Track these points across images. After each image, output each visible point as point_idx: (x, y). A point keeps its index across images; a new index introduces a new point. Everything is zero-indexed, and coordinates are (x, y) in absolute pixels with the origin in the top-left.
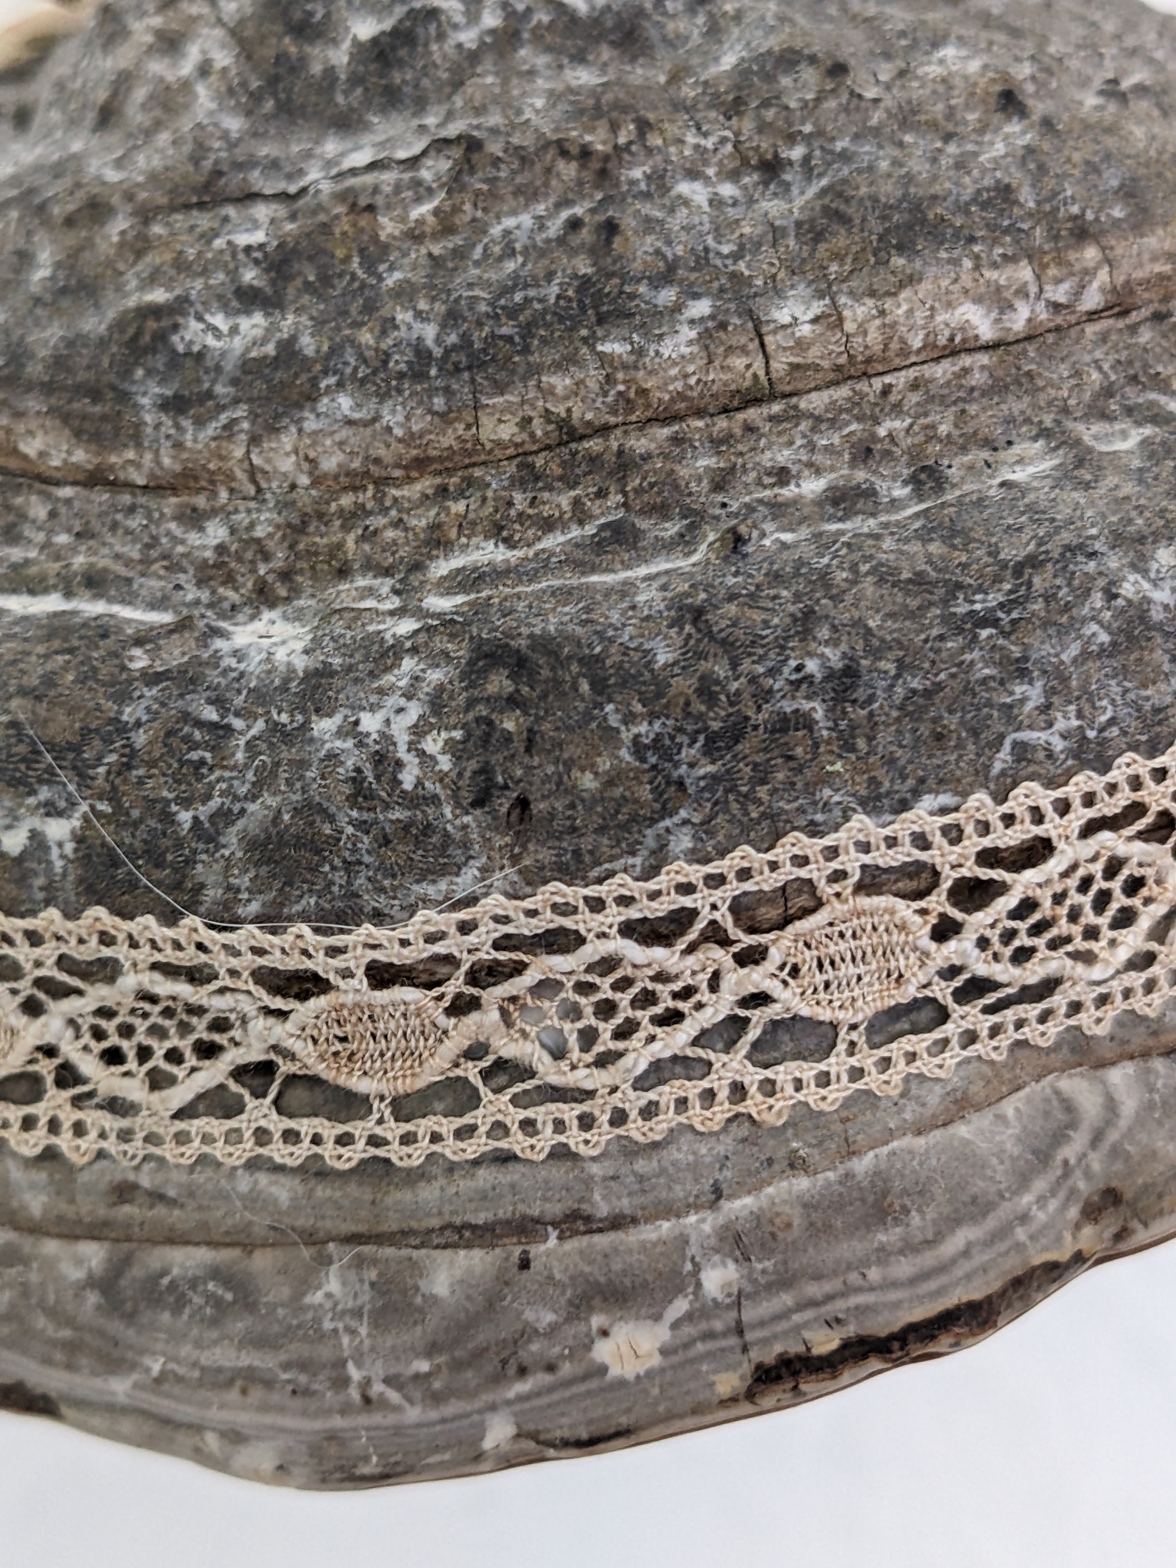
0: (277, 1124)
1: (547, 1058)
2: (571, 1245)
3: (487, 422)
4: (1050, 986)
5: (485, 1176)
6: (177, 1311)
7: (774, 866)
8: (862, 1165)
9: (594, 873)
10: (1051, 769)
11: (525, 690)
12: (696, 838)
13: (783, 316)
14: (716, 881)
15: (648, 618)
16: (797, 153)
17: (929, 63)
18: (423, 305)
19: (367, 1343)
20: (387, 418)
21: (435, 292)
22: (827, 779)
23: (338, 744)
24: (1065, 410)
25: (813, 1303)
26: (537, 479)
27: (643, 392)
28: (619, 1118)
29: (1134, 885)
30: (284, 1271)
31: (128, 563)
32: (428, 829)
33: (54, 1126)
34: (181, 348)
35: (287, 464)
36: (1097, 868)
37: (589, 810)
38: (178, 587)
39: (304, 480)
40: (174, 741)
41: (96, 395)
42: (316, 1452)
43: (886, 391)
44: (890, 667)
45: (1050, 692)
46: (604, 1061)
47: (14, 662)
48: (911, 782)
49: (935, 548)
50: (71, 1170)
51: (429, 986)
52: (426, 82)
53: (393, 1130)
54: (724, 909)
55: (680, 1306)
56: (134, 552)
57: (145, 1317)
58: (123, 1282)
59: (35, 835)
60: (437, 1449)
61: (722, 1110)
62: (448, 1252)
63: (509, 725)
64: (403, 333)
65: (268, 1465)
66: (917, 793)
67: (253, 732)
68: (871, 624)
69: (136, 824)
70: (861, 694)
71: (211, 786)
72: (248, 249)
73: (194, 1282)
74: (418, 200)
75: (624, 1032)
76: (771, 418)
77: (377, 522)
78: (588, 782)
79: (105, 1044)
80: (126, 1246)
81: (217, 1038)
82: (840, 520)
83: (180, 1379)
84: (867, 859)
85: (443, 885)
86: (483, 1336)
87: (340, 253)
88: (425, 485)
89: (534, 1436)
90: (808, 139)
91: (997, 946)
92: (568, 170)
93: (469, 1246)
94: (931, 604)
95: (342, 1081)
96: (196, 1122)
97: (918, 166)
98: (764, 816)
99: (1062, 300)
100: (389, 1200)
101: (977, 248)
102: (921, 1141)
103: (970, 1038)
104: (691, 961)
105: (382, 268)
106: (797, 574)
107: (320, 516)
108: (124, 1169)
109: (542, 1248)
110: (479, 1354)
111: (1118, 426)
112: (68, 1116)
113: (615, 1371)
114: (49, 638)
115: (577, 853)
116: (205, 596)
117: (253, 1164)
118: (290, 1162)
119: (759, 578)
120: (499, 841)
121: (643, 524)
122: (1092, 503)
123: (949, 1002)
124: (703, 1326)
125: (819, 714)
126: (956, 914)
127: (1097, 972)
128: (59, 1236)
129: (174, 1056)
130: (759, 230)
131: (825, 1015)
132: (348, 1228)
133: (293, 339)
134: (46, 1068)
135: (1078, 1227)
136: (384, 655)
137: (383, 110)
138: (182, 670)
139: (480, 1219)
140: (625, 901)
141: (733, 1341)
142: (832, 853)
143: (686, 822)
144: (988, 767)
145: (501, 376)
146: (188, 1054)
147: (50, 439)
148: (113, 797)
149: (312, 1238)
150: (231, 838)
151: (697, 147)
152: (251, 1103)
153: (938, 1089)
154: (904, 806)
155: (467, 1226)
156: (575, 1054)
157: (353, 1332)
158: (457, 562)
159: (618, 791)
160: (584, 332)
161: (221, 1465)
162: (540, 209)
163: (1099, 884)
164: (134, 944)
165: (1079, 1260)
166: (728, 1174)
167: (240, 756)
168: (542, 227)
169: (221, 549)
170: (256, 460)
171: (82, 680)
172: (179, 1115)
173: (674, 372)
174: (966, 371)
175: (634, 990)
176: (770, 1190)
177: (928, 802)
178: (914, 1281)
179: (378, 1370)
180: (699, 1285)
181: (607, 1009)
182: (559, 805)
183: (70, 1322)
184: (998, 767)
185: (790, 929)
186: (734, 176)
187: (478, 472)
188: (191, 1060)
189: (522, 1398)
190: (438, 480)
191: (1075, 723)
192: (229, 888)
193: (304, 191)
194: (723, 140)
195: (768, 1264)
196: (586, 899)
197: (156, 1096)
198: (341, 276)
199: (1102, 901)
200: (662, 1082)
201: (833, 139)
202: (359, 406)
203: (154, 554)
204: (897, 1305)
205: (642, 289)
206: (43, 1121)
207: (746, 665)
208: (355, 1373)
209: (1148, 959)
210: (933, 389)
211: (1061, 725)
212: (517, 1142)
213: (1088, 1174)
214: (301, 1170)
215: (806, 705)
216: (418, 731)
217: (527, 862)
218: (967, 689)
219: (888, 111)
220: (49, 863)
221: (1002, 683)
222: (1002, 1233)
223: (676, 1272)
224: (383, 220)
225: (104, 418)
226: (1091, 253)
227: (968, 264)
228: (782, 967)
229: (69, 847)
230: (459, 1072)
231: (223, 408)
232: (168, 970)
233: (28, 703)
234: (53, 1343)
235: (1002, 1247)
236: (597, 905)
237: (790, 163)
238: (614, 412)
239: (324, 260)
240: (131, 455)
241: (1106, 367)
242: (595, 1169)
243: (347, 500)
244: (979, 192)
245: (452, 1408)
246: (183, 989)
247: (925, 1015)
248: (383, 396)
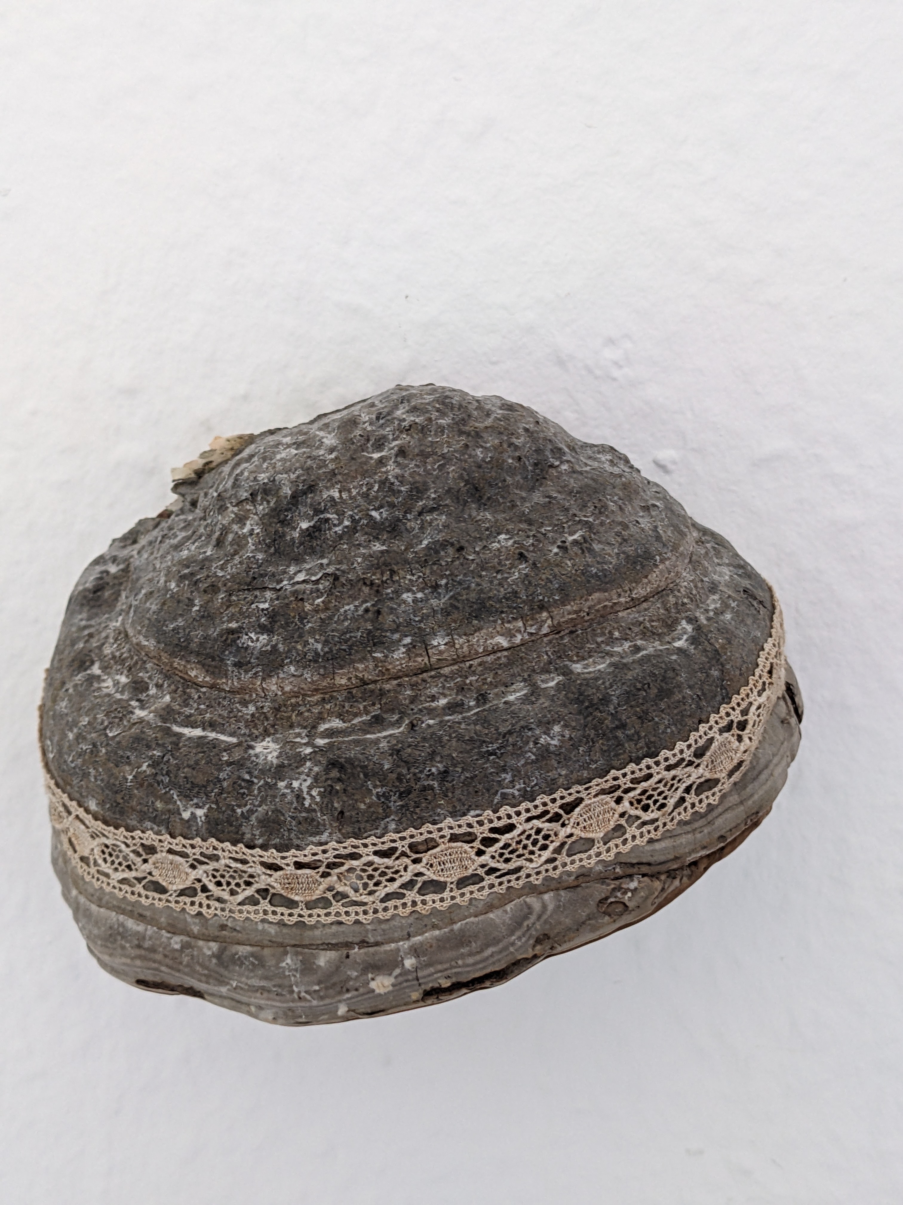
0: (270, 908)
1: (353, 892)
2: (362, 951)
3: (337, 678)
4: (518, 869)
5: (334, 928)
6: (240, 966)
7: (421, 834)
8: (457, 927)
9: (365, 835)
10: (514, 801)
11: (343, 776)
12: (397, 825)
13: (435, 643)
14: (403, 839)
15: (382, 753)
16: (443, 582)
17: (494, 542)
18: (317, 637)
19: (299, 980)
20: (306, 676)
21: (322, 632)
22: (439, 806)
23: (286, 791)
24: (534, 671)
25: (441, 971)
26: (353, 697)
27: (388, 670)
28: (376, 911)
29: (546, 837)
30: (273, 955)
31: (223, 718)
32: (313, 820)
33: (201, 905)
34: (240, 645)
35: (274, 688)
36: (533, 832)
37: (363, 815)
38: (239, 728)
39: (280, 693)
40: (236, 786)
41: (213, 659)
42: (285, 1014)
43: (471, 666)
44: (460, 770)
45: (514, 776)
46: (371, 893)
47: (185, 755)
48: (466, 807)
49: (478, 727)
50: (207, 920)
51: (314, 868)
52: (324, 545)
53: (305, 912)
54: (406, 846)
55: (397, 971)
56: (225, 714)
57: (231, 967)
58: (224, 956)
59: (192, 813)
60: (324, 1014)
61: (409, 909)
62: (324, 952)
63: (338, 788)
64: (311, 646)
65: (270, 1017)
66: (468, 810)
67: (260, 784)
68: (454, 755)
69: (224, 812)
70: (449, 779)
71: (247, 802)
72: (263, 610)
73: (246, 958)
74: (318, 597)
75: (377, 884)
76: (431, 677)
77: (302, 709)
78: (362, 806)
79: (217, 880)
80: (224, 944)
81: (251, 880)
82: (450, 715)
83: (242, 989)
84: (451, 831)
85: (318, 838)
86: (335, 979)
87: (292, 614)
88: (317, 697)
89: (354, 1011)
90: (447, 577)
91: (497, 858)
92: (366, 590)
93: (330, 950)
94: (475, 748)
95: (289, 896)
96: (246, 907)
97: (485, 585)
98: (418, 818)
99: (534, 631)
100: (306, 934)
101: (503, 615)
102: (477, 919)
103: (492, 886)
104: (397, 862)
105: (305, 621)
106: (432, 738)
107: (285, 705)
108: (223, 921)
109: (353, 951)
110: (334, 984)
111: (552, 675)
112: (205, 902)
113: (377, 991)
114: (197, 746)
115: (359, 829)
116: (247, 732)
117: (263, 921)
118: (274, 921)
119: (419, 739)
120: (335, 825)
121: (385, 716)
122: (534, 710)
123: (483, 875)
124: (405, 978)
125: (436, 786)
126: (483, 848)
127: (534, 865)
128: (203, 940)
129: (238, 885)
130: (430, 611)
131: (442, 879)
132: (293, 942)
133: (276, 645)
134: (198, 886)
135: (534, 946)
136: (301, 760)
137: (310, 555)
138: (238, 761)
139: (333, 942)
140: (374, 845)
141: (416, 982)
142: (440, 830)
143: (393, 820)
144: (492, 801)
145: (342, 663)
146: (242, 884)
147: (198, 671)
148: (217, 803)
149: (282, 945)
150: (253, 818)
151: (410, 580)
152: (262, 901)
153: (482, 903)
154: (464, 814)
155: (329, 944)
156: (361, 891)
157: (295, 976)
158: (327, 726)
159: (372, 809)
160: (369, 649)
161: (256, 1017)
162: (357, 603)
163: (534, 837)
164: (224, 851)
165: (535, 957)
166: (412, 929)
167: (256, 792)
168: (357, 611)
169: (253, 715)
170: (264, 686)
171: (207, 763)
172: (239, 904)
173: (398, 663)
174: (499, 658)
175: (379, 872)
176: (427, 934)
177: (472, 813)
178: (474, 964)
179: (303, 988)
180: (403, 965)
181: (371, 877)
182: (353, 813)
183: (207, 968)
184: (496, 801)
185: (430, 852)
186: (422, 590)
187: (335, 694)
188: (243, 887)
189: (348, 999)
190: (322, 696)
191: (523, 786)
192: (253, 834)
193: (282, 588)
194: (419, 577)
195: (425, 958)
196: (362, 844)
197: (231, 898)
198: (292, 622)
199: (535, 843)
200: (390, 900)
201: (457, 576)
202: (296, 670)
203: (232, 715)
204: (469, 972)
205: (388, 634)
206: (197, 903)
207: (412, 770)
208: (295, 989)
209: (554, 860)
210: (487, 665)
211: (517, 787)
212: (343, 918)
213: (536, 930)
214: (278, 923)
215: (431, 783)
216: (310, 788)
217: (343, 831)
218: (486, 776)
219: (477, 564)
220: (197, 823)
221: (497, 774)
222: (506, 948)
223: (396, 961)
224: (306, 604)
225: (216, 667)
226: (545, 614)
227: (499, 622)
228: (427, 864)
229: (203, 818)
230: (325, 895)
231: (253, 668)
232: (235, 860)
233: (189, 770)
234: (202, 975)
235: (505, 953)
236: (365, 846)
237: (441, 586)
238: (378, 676)
239: (287, 616)
240: (224, 681)
241: (549, 653)
242: (369, 927)
243: (293, 700)
244: (506, 594)
245: (327, 1001)
246: (239, 866)
247: (476, 879)
248: (304, 668)
